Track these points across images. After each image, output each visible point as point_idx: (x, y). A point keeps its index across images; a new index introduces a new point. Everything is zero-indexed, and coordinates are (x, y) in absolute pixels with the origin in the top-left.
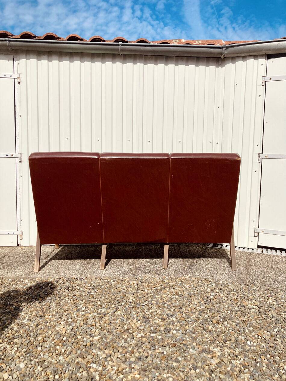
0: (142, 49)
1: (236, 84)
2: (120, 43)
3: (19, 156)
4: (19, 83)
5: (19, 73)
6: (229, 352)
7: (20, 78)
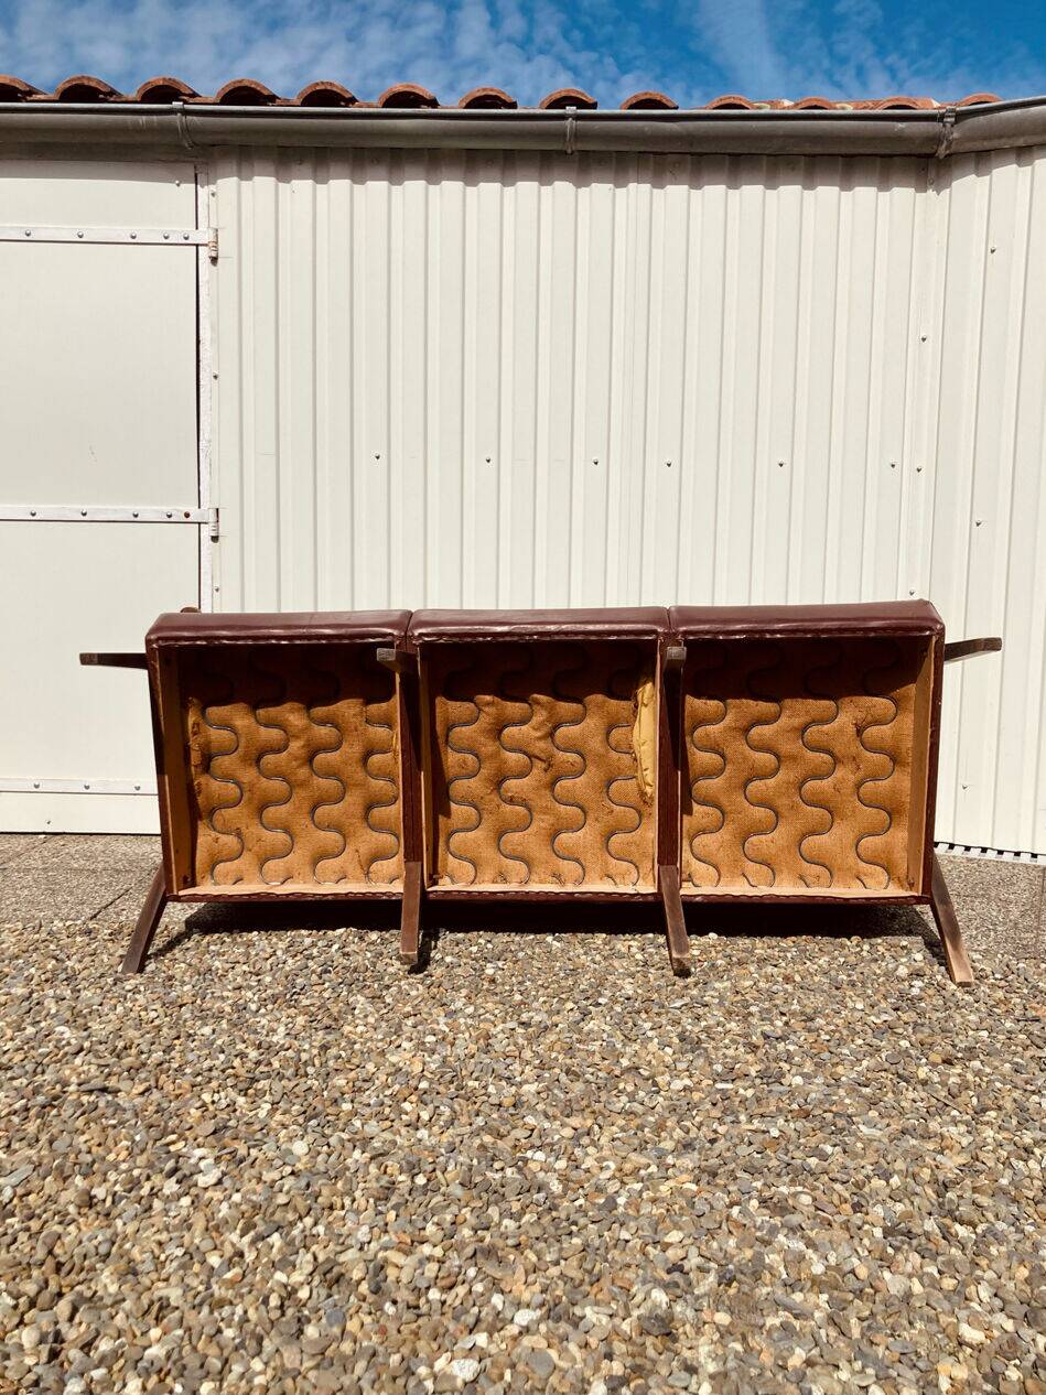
0: (646, 129)
1: (993, 251)
2: (571, 110)
3: (212, 518)
4: (214, 260)
5: (214, 225)
6: (1000, 1137)
7: (217, 243)
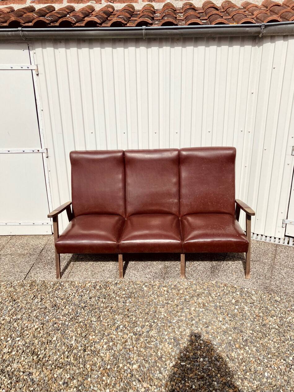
0: (168, 32)
1: (274, 68)
2: (144, 27)
3: (45, 151)
4: (38, 75)
5: (36, 64)
7: (38, 69)
